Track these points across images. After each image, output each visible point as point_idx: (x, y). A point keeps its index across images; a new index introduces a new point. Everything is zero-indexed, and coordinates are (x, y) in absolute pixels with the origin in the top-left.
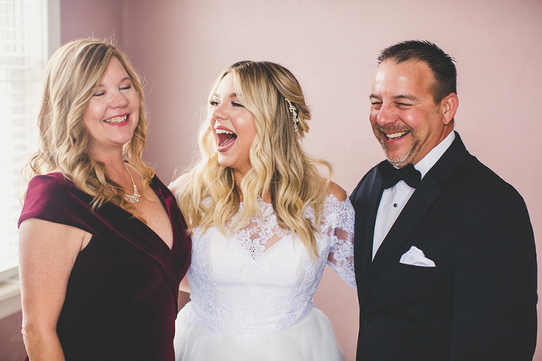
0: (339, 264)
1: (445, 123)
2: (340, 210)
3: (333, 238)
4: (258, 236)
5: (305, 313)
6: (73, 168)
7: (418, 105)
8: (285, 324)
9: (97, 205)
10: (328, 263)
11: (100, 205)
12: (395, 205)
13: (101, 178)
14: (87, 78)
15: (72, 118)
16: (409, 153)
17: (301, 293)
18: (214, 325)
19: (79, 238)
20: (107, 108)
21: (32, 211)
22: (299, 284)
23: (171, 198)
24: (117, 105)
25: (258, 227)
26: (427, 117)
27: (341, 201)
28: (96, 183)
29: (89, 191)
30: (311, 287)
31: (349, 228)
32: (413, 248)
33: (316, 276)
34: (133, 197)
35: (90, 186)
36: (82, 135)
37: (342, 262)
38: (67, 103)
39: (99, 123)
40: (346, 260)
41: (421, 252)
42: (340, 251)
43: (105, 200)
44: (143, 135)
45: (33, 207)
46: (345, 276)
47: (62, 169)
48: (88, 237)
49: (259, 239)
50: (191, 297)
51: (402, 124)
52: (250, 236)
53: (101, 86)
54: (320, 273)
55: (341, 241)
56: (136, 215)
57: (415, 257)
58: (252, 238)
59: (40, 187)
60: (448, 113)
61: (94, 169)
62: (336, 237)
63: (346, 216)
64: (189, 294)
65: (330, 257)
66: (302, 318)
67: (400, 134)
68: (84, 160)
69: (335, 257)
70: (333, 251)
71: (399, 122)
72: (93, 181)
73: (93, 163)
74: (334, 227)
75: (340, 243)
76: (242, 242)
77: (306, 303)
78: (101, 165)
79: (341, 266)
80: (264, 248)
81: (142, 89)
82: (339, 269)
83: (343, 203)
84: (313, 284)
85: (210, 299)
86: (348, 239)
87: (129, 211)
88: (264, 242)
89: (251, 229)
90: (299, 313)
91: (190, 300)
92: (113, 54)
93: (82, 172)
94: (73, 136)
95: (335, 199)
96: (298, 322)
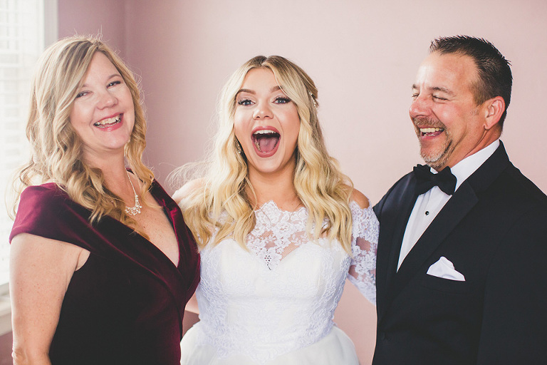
0: (360, 278)
1: (486, 128)
2: (361, 218)
3: (356, 248)
4: (274, 245)
5: (327, 331)
6: (67, 178)
7: (453, 101)
8: (305, 342)
9: (96, 218)
10: (348, 277)
11: (99, 218)
12: (427, 213)
13: (99, 187)
14: (69, 79)
15: (58, 124)
16: (442, 153)
17: (321, 307)
18: (227, 345)
19: (75, 256)
20: (94, 110)
21: (24, 225)
22: (319, 296)
23: (175, 210)
24: (104, 105)
25: (273, 235)
26: (462, 116)
27: (363, 208)
28: (94, 194)
29: (87, 204)
30: (332, 300)
31: (373, 237)
32: (443, 259)
33: (337, 288)
34: (134, 209)
35: (87, 197)
36: (72, 140)
37: (364, 276)
38: (52, 108)
39: (89, 128)
40: (368, 274)
41: (450, 264)
42: (363, 263)
43: (103, 214)
44: (142, 136)
45: (25, 220)
46: (366, 291)
47: (57, 180)
48: (85, 254)
49: (275, 248)
50: (200, 317)
51: (435, 120)
52: (264, 245)
53: (84, 86)
54: (340, 286)
55: (364, 252)
56: (137, 230)
57: (443, 269)
58: (267, 246)
59: (33, 199)
60: (491, 118)
61: (90, 178)
62: (358, 247)
63: (369, 224)
64: (198, 315)
65: (351, 271)
66: (322, 336)
67: (433, 130)
68: (78, 167)
69: (357, 270)
70: (355, 263)
71: (433, 116)
72: (90, 191)
73: (88, 172)
74: (355, 237)
75: (363, 254)
76: (257, 251)
77: (326, 321)
78: (98, 172)
79: (363, 281)
80: (280, 257)
81: (136, 86)
82: (360, 284)
83: (365, 210)
84: (333, 297)
85: (221, 316)
86: (371, 249)
87: (130, 225)
88: (281, 250)
89: (266, 238)
90: (320, 330)
91: (199, 320)
92: (97, 50)
93: (77, 183)
94: (62, 143)
95: (357, 206)
96: (318, 340)
